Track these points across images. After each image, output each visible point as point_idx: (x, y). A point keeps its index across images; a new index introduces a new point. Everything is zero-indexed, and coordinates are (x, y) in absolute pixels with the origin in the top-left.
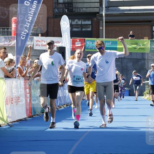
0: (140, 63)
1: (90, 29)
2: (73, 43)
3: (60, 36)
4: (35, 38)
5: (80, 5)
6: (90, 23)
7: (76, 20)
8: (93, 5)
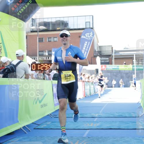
0: (128, 74)
1: (108, 61)
2: (102, 67)
3: (96, 64)
5: (104, 52)
6: (108, 59)
7: (103, 58)
8: (109, 52)
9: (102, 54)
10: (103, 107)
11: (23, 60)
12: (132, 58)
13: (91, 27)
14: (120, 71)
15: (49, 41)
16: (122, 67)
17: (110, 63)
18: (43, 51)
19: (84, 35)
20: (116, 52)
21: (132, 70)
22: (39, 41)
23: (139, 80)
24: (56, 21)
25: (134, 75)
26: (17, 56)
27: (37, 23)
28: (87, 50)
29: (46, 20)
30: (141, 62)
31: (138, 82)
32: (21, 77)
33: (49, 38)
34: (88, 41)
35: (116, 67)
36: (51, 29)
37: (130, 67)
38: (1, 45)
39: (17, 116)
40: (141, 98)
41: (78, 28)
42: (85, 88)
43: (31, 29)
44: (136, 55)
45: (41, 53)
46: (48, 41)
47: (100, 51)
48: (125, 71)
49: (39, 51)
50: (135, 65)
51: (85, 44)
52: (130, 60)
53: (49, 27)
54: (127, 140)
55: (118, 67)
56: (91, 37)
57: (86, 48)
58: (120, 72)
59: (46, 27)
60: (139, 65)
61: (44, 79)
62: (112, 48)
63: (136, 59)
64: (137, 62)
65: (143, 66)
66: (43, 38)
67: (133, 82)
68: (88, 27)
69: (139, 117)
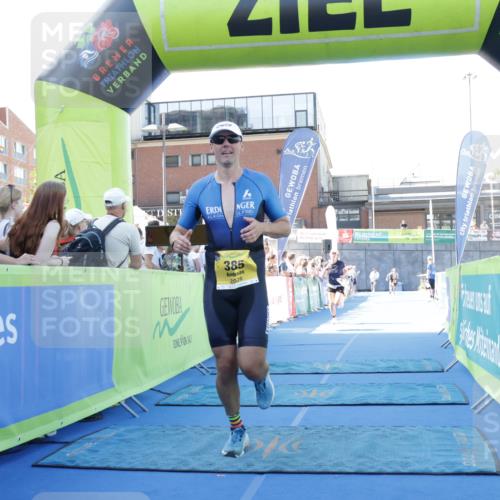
0: (414, 255)
1: (358, 219)
2: (341, 234)
3: (325, 226)
4: (299, 230)
5: (346, 194)
6: (357, 212)
7: (343, 210)
8: (361, 193)
9: (343, 199)
10: (344, 344)
11: (123, 216)
12: (424, 211)
13: (309, 125)
14: (389, 245)
15: (193, 165)
16: (396, 235)
17: (362, 224)
18: (178, 193)
19: (292, 147)
20: (381, 192)
21: (422, 242)
22: (168, 165)
23: (444, 270)
24: (214, 109)
25: (429, 257)
26: (109, 205)
27: (161, 116)
28: (299, 188)
29: (186, 107)
30: (449, 222)
31: (440, 277)
32: (118, 264)
33: (193, 156)
34: (302, 162)
35: (379, 236)
36: (199, 131)
37: (418, 235)
38: (64, 176)
39: (109, 370)
40: (448, 319)
41: (276, 126)
42: (296, 293)
43: (144, 131)
44: (433, 201)
45: (172, 198)
46: (190, 164)
47: (335, 189)
48: (403, 245)
49: (168, 193)
50: (432, 228)
51: (295, 172)
52: (420, 216)
53: (195, 124)
54: (411, 433)
55: (387, 234)
56: (310, 152)
57: (297, 182)
58: (390, 248)
59: (185, 125)
60: (445, 228)
61: (181, 269)
62: (369, 182)
63: (434, 213)
64: (438, 222)
65: (453, 232)
66: (177, 157)
67: (427, 275)
68: (302, 123)
69: (443, 371)
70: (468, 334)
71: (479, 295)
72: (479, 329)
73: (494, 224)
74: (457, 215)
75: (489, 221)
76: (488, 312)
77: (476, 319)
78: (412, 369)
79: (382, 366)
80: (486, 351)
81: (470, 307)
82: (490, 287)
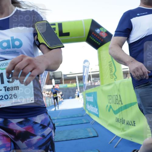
0: (74, 90)
5: (56, 76)
6: (59, 80)
7: (56, 80)
8: (60, 76)
9: (56, 78)
12: (75, 79)
16: (69, 85)
17: (61, 83)
20: (65, 75)
21: (75, 87)
28: (45, 75)
30: (81, 81)
31: (80, 94)
35: (65, 86)
37: (75, 84)
44: (77, 77)
47: (54, 75)
48: (71, 88)
50: (78, 83)
55: (67, 85)
58: (68, 89)
60: (80, 83)
62: (62, 73)
63: (78, 79)
64: (79, 81)
65: (83, 84)
69: (83, 116)
70: (88, 107)
71: (90, 97)
72: (91, 105)
73: (92, 81)
74: (83, 79)
75: (91, 80)
76: (92, 101)
77: (90, 103)
78: (76, 116)
79: (69, 116)
80: (93, 110)
81: (88, 100)
82: (92, 95)
